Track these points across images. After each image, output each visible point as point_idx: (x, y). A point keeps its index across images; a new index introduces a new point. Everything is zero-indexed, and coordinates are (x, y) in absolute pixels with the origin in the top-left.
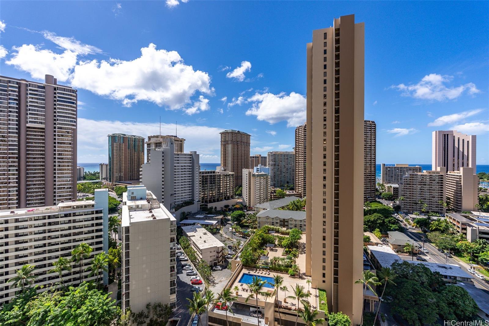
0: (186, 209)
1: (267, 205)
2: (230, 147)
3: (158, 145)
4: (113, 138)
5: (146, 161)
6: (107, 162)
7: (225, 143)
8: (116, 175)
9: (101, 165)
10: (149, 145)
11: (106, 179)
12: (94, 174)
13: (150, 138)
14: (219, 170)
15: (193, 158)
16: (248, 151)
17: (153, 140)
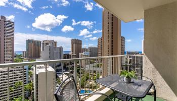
0: (58, 68)
1: (88, 66)
2: (74, 45)
3: (47, 44)
4: (28, 41)
5: (42, 50)
6: (26, 50)
7: (72, 44)
8: (29, 55)
9: (23, 52)
10: (43, 44)
11: (25, 57)
12: (20, 55)
13: (43, 41)
14: (70, 53)
15: (61, 49)
16: (81, 47)
17: (45, 42)
